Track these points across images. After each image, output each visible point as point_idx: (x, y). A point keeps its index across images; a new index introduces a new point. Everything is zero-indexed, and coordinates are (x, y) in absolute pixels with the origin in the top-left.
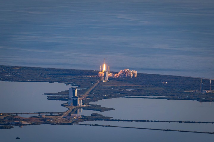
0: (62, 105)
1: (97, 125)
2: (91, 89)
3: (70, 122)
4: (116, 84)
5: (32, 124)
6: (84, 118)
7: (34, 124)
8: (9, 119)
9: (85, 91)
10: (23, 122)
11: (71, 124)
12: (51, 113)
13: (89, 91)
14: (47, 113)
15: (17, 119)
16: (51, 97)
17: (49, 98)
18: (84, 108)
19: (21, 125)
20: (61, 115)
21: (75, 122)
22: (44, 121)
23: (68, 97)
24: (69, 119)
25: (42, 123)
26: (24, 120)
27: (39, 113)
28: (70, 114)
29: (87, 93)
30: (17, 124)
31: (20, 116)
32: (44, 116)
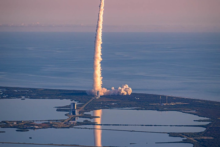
0: (65, 115)
1: (86, 128)
2: (87, 104)
3: (68, 126)
4: (105, 100)
5: (42, 128)
6: (79, 124)
7: (44, 128)
8: (27, 125)
9: (83, 105)
10: (36, 127)
11: (68, 128)
12: (57, 121)
13: (86, 105)
14: (54, 120)
15: (32, 125)
16: (59, 109)
17: (57, 110)
18: (80, 117)
19: (35, 129)
20: (63, 122)
21: (71, 126)
22: (51, 126)
23: (70, 109)
24: (68, 124)
25: (49, 127)
26: (37, 125)
27: (49, 120)
28: (69, 121)
29: (84, 106)
30: (32, 128)
31: (35, 122)
32: (51, 122)
